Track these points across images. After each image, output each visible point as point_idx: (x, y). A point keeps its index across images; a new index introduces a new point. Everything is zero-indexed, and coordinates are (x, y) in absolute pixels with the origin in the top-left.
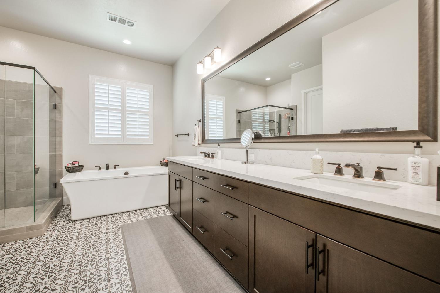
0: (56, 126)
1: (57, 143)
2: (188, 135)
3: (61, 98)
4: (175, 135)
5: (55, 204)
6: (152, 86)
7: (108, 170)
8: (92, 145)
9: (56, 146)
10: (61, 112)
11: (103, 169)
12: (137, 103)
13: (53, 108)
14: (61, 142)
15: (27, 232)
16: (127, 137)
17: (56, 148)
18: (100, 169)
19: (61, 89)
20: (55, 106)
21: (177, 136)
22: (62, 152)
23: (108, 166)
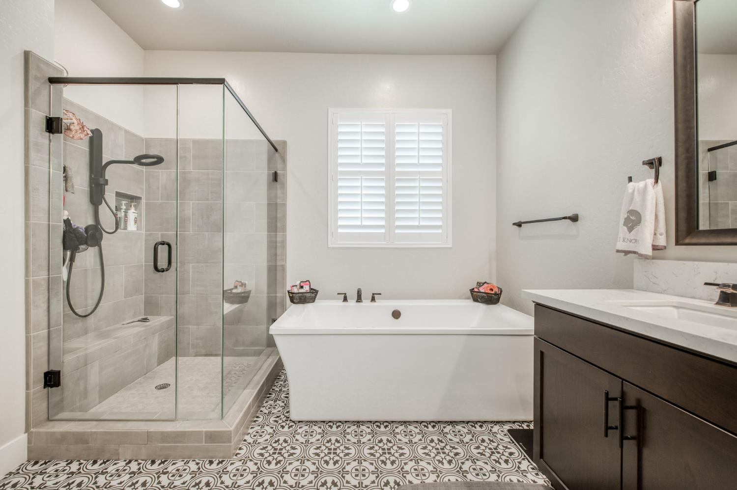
0: (276, 214)
1: (278, 244)
2: (574, 219)
3: (284, 160)
4: (514, 224)
5: (270, 365)
6: (449, 111)
7: (361, 304)
8: (333, 248)
9: (276, 250)
10: (284, 187)
11: (352, 299)
12: (416, 154)
13: (273, 181)
14: (284, 242)
15: (205, 443)
16: (397, 231)
17: (276, 255)
18: (345, 299)
19: (284, 143)
20: (275, 177)
21: (519, 225)
22: (286, 263)
23: (361, 295)
